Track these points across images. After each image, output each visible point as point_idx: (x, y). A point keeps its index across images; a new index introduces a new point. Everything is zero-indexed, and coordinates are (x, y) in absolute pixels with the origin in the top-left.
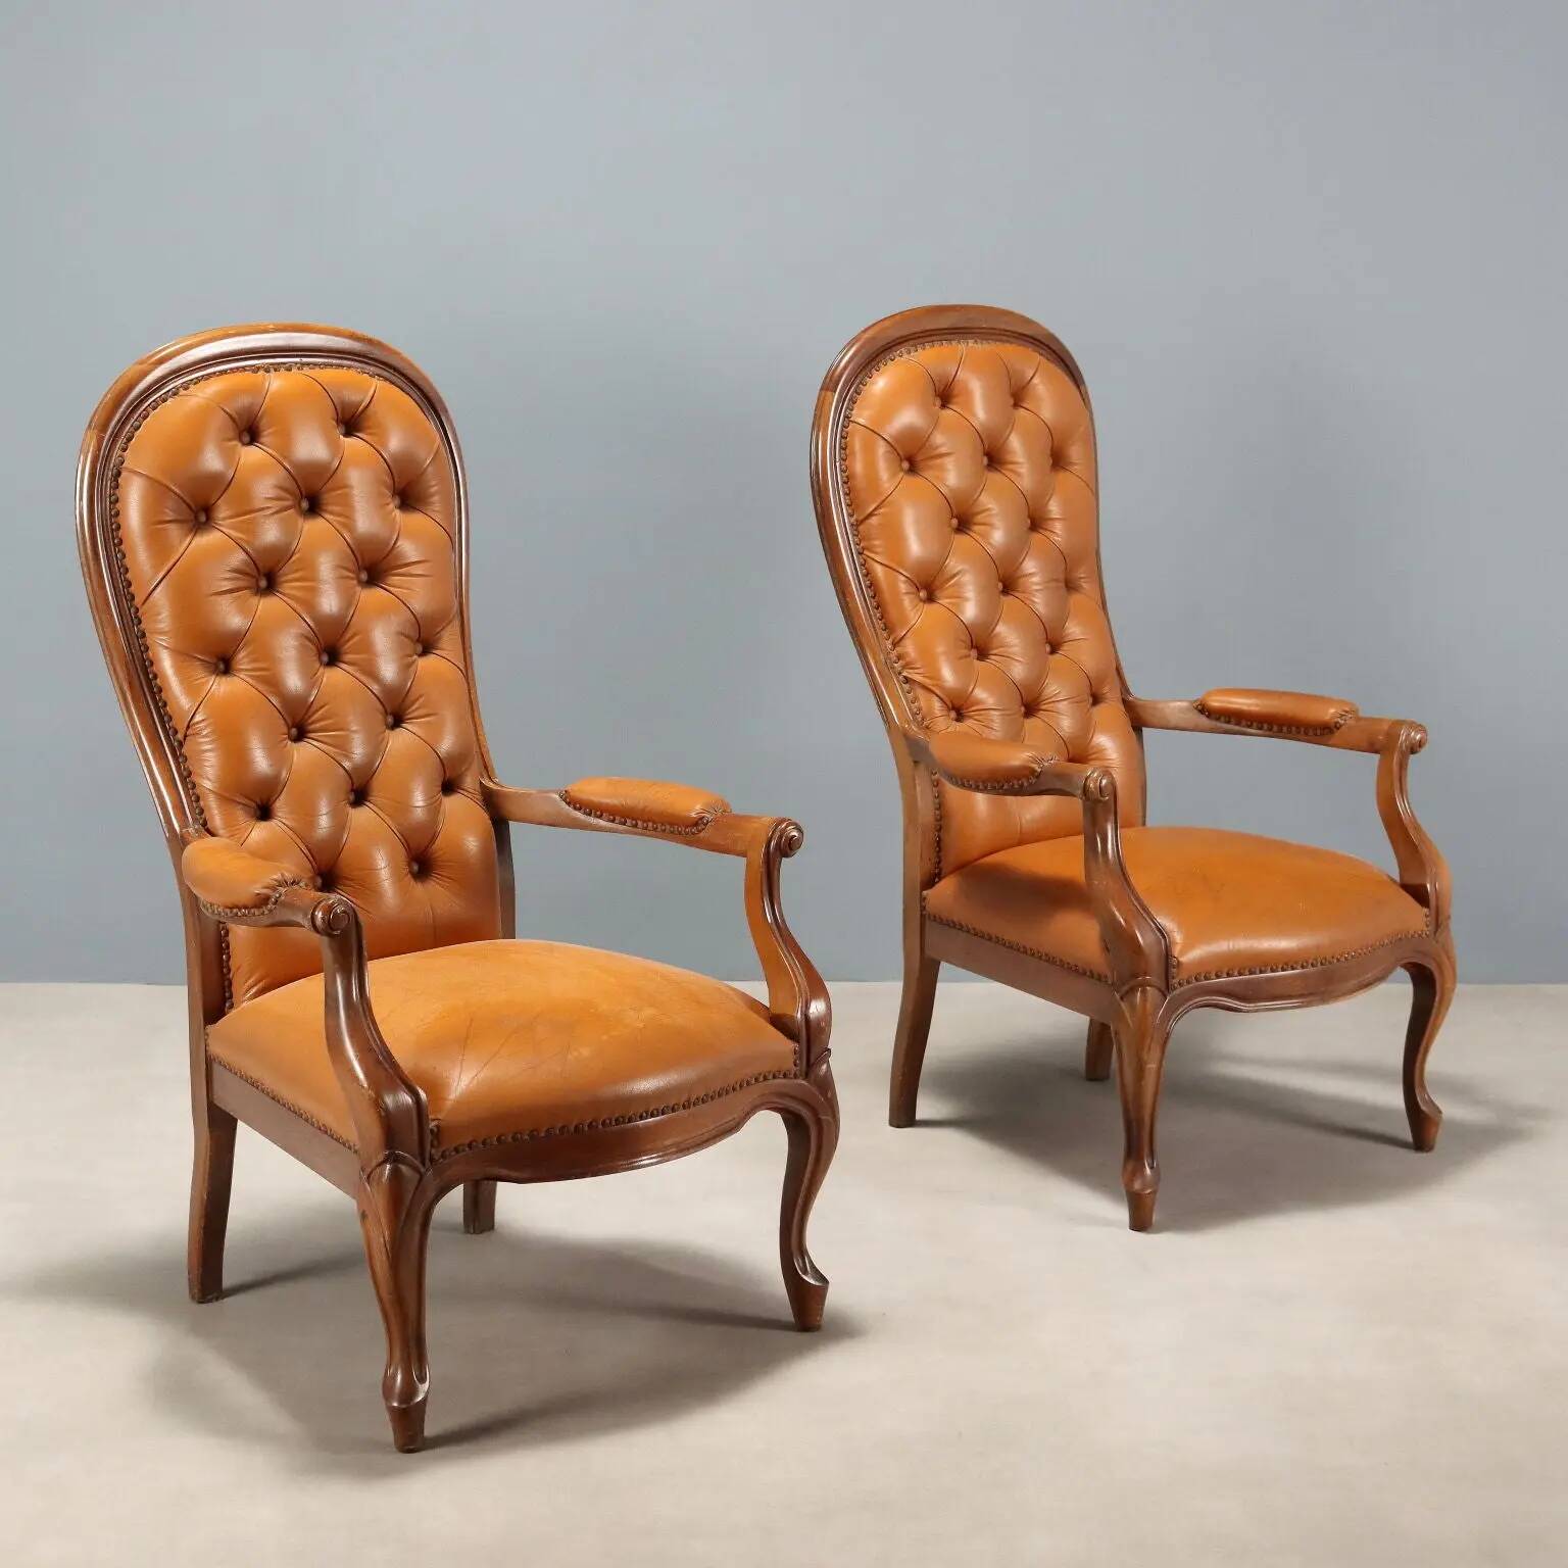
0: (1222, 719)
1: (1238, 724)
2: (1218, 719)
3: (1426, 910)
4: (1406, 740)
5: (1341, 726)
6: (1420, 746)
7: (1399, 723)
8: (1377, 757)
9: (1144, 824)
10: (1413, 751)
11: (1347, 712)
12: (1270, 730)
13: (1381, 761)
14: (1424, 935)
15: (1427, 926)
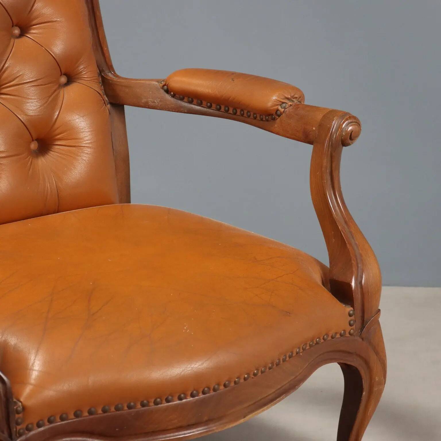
0: (186, 100)
1: (200, 104)
2: (182, 99)
3: (349, 309)
4: (337, 130)
5: (281, 114)
6: (351, 139)
7: (331, 114)
8: (310, 147)
9: (126, 197)
10: (344, 144)
11: (288, 99)
12: (219, 110)
13: (314, 151)
14: (348, 335)
15: (351, 325)
